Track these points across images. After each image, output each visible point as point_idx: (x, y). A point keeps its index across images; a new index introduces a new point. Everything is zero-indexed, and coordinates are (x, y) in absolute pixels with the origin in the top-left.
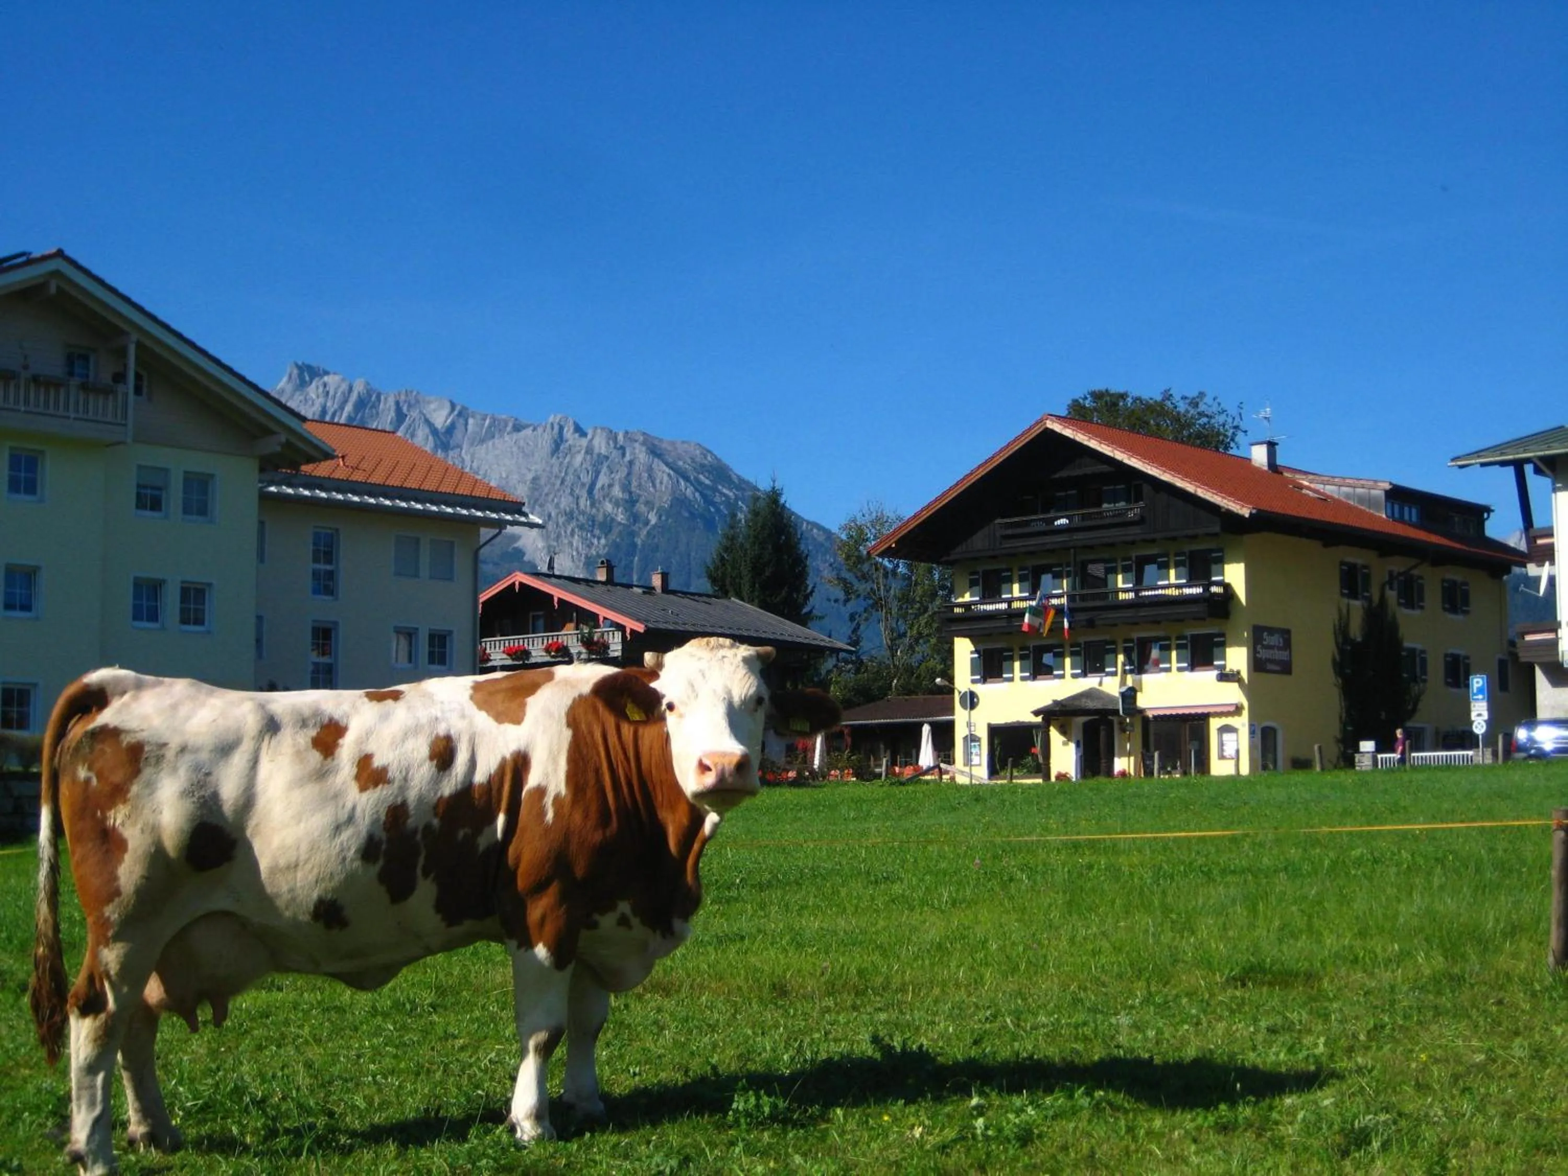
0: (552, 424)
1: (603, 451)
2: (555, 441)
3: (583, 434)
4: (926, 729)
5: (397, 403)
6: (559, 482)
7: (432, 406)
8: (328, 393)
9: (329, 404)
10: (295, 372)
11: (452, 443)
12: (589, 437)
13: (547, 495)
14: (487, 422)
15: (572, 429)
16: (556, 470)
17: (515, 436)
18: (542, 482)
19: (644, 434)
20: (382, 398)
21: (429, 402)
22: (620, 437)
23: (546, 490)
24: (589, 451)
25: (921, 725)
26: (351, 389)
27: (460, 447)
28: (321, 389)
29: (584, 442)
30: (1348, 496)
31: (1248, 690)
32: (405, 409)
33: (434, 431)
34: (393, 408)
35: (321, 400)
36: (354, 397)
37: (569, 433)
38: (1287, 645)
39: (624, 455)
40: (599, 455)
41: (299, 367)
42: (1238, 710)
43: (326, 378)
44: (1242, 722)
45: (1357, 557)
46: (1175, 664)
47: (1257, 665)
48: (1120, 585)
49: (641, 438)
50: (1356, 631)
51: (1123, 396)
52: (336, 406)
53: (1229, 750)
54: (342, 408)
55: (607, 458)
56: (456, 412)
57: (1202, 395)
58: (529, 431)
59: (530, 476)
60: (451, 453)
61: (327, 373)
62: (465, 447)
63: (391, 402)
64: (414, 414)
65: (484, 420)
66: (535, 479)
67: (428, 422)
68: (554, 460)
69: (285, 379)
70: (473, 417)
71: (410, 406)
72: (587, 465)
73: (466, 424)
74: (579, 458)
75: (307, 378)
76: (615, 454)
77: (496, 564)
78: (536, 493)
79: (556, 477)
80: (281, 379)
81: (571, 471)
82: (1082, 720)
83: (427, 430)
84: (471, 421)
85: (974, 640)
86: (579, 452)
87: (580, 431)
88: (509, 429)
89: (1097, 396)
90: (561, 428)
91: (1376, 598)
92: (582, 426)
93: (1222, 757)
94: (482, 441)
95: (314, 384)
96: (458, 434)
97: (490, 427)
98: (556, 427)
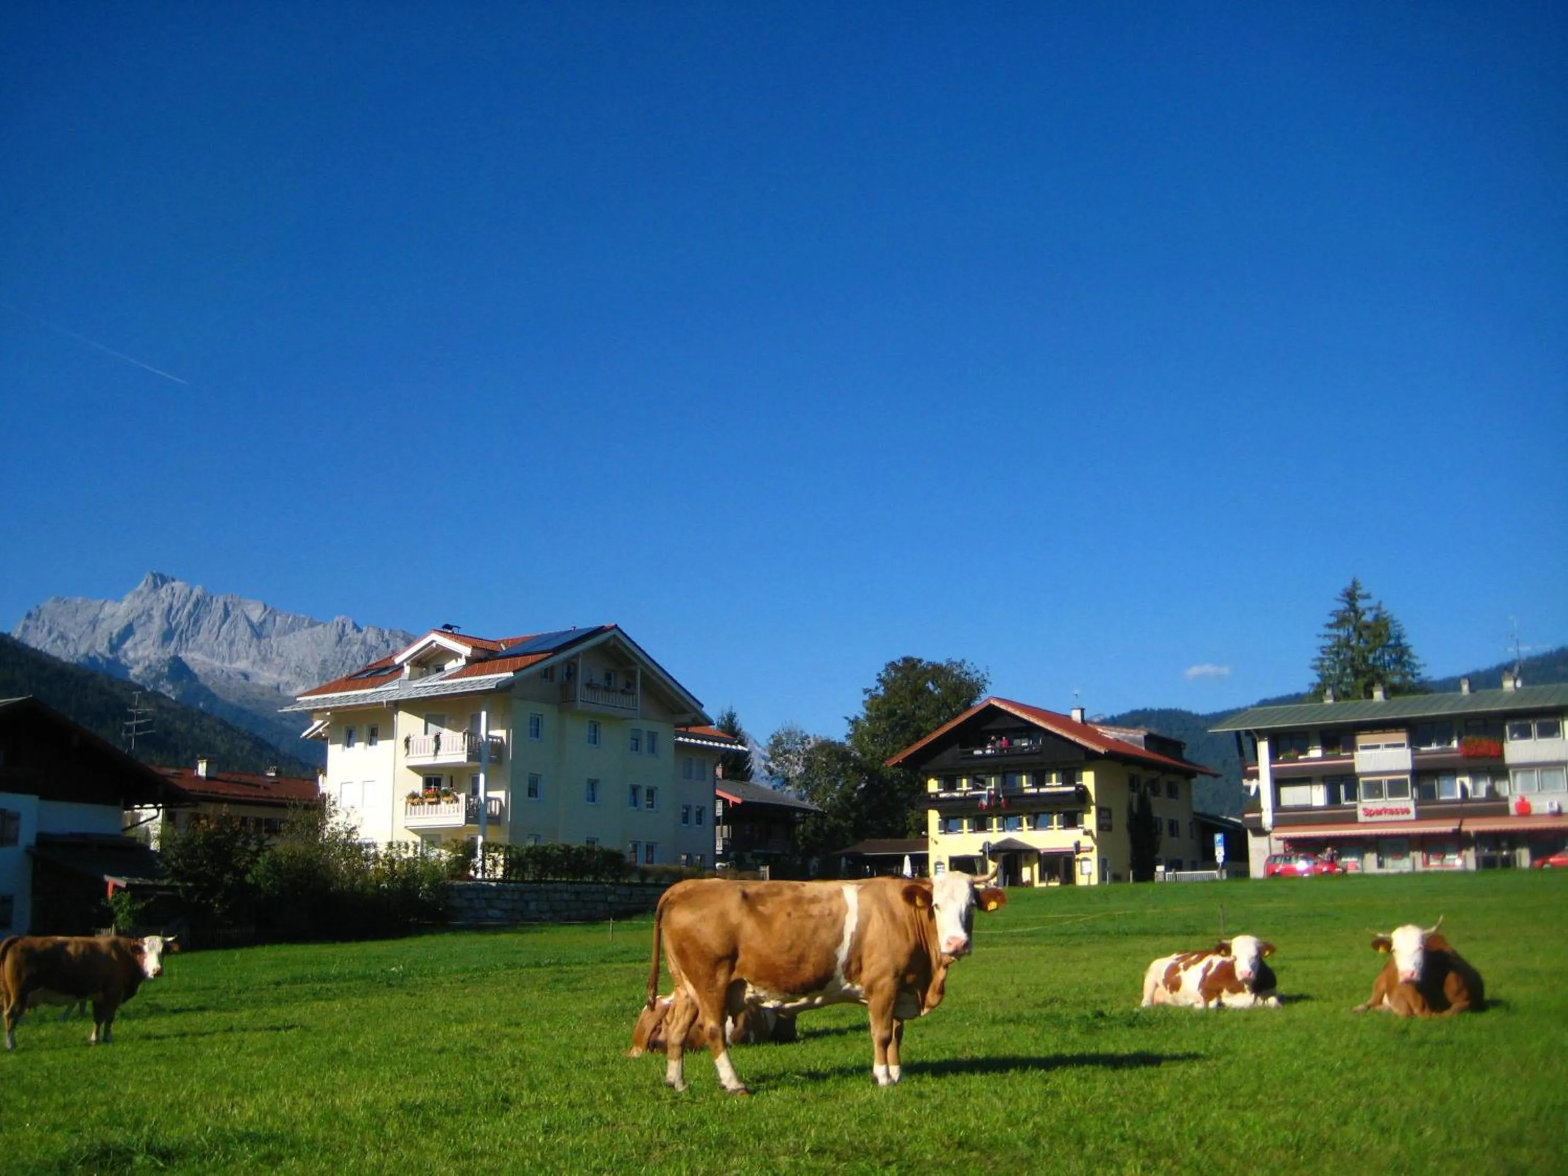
0: (338, 623)
1: (374, 643)
2: (340, 636)
3: (360, 631)
4: (907, 859)
5: (225, 604)
6: (340, 664)
7: (250, 607)
8: (174, 595)
9: (175, 603)
10: (151, 578)
11: (264, 633)
12: (364, 632)
13: (333, 673)
14: (290, 619)
15: (351, 626)
16: (339, 655)
17: (309, 630)
18: (329, 664)
19: (404, 632)
20: (214, 599)
21: (249, 604)
22: (386, 633)
23: (331, 669)
24: (364, 642)
25: (904, 856)
26: (191, 593)
27: (269, 636)
28: (170, 591)
29: (360, 636)
30: (1124, 738)
31: (1097, 841)
32: (230, 608)
33: (251, 625)
34: (222, 607)
35: (169, 599)
36: (193, 598)
37: (349, 629)
38: (1110, 817)
39: (388, 646)
40: (371, 646)
41: (154, 576)
42: (1091, 850)
43: (174, 584)
44: (1093, 856)
45: (1135, 770)
46: (1055, 825)
47: (1100, 827)
48: (1025, 785)
49: (401, 635)
50: (1135, 809)
51: (920, 661)
52: (180, 604)
53: (1086, 870)
54: (184, 606)
55: (376, 648)
56: (268, 612)
57: (964, 661)
58: (320, 627)
59: (319, 659)
60: (263, 641)
61: (173, 580)
62: (273, 638)
63: (221, 602)
64: (238, 612)
65: (288, 617)
66: (324, 661)
67: (248, 619)
68: (338, 649)
69: (143, 583)
70: (280, 615)
71: (234, 605)
72: (361, 653)
73: (275, 620)
74: (356, 648)
75: (159, 583)
76: (383, 646)
77: (293, 722)
78: (324, 672)
79: (339, 660)
80: (139, 583)
81: (350, 656)
82: (1003, 854)
83: (246, 624)
84: (278, 618)
85: (940, 812)
86: (356, 643)
87: (356, 627)
88: (306, 625)
89: (906, 660)
90: (344, 626)
91: (1142, 790)
92: (359, 624)
93: (1082, 874)
94: (285, 634)
95: (164, 587)
96: (269, 625)
97: (292, 622)
98: (340, 625)
